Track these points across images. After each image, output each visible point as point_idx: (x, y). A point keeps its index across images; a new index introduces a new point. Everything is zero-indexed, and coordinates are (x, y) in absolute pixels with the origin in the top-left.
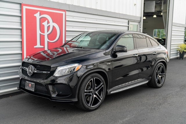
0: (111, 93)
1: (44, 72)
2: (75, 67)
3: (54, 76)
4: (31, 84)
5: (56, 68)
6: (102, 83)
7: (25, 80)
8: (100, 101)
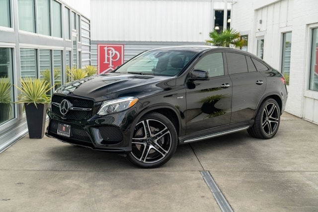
0: (185, 142)
1: (84, 109)
2: (129, 101)
3: (98, 115)
4: (66, 127)
5: (101, 104)
6: (166, 128)
7: (57, 122)
8: (164, 156)
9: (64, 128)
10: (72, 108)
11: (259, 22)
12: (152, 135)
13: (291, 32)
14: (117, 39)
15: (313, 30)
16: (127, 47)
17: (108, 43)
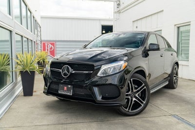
3: (98, 76)
5: (100, 67)
6: (144, 85)
7: (58, 83)
8: (143, 105)
9: (65, 88)
10: (73, 72)
11: (135, 27)
12: (134, 91)
13: (161, 30)
14: (52, 39)
15: (178, 28)
16: (57, 43)
17: (47, 41)
